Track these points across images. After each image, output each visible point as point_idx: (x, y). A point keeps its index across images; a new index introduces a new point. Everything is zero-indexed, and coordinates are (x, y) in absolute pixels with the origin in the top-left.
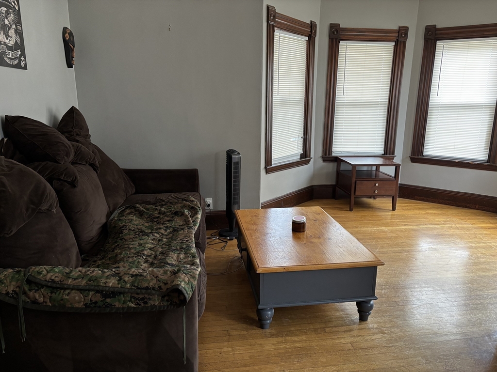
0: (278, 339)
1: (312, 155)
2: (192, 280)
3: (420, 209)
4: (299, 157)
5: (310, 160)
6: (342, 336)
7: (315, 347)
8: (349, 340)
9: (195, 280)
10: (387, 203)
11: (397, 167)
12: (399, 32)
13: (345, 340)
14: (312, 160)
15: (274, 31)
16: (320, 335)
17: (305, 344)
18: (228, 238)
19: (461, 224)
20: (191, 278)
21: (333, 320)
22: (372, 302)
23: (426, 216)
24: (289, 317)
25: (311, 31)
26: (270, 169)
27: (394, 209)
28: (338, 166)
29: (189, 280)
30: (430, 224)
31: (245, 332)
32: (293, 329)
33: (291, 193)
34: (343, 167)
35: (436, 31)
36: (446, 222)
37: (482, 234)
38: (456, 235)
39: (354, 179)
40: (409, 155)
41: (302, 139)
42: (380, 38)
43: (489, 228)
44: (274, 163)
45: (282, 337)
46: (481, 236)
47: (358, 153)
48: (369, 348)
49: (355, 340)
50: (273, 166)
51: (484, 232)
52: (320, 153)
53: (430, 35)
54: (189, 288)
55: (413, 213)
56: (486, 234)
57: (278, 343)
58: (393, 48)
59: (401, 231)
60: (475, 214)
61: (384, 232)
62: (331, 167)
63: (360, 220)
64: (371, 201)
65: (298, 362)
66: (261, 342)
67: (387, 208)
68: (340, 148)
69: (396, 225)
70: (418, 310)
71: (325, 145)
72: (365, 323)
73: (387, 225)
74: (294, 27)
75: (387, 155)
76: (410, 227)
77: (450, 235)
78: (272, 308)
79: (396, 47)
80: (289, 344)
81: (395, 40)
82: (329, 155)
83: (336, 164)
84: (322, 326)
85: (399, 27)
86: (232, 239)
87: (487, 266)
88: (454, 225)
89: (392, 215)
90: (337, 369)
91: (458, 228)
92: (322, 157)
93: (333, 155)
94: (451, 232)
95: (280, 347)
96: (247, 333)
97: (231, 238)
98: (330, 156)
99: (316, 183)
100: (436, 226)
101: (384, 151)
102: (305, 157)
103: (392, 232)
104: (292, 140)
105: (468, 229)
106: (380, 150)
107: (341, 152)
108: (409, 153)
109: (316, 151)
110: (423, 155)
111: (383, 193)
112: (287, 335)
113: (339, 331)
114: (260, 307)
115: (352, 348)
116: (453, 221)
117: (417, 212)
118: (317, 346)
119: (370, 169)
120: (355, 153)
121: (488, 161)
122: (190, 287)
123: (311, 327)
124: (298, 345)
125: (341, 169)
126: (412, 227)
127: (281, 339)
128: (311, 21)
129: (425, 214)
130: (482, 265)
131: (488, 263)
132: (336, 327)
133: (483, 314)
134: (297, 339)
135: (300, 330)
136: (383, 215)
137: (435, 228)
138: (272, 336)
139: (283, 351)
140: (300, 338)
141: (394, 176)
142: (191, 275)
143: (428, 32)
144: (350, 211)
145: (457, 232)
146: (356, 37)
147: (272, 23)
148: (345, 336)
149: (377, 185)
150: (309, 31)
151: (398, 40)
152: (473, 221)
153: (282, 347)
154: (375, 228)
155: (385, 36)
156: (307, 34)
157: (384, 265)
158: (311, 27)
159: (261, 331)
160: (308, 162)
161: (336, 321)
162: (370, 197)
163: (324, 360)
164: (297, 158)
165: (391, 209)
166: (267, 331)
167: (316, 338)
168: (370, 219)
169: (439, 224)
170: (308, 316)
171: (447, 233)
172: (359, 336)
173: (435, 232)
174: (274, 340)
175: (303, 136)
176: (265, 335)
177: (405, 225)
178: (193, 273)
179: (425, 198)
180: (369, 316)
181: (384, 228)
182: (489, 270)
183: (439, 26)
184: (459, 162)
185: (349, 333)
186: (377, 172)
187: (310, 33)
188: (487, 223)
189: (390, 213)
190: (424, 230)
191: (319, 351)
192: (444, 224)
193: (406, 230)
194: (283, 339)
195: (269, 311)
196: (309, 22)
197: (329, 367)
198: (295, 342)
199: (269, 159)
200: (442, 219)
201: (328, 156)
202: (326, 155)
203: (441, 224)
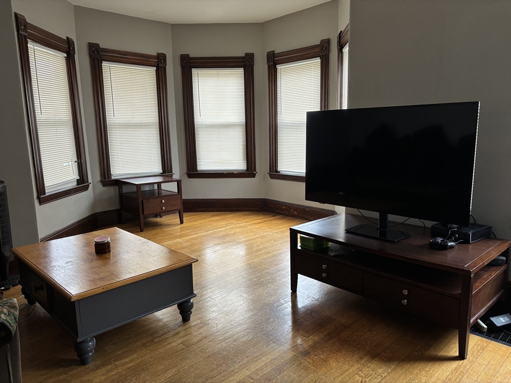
0: (106, 367)
1: (90, 180)
2: (12, 310)
3: (203, 218)
4: (75, 183)
5: (88, 185)
6: (172, 341)
7: (150, 360)
8: (180, 341)
9: (16, 310)
10: (174, 219)
11: (179, 183)
12: (158, 58)
13: (176, 343)
14: (91, 186)
15: (27, 43)
16: (150, 348)
17: (137, 362)
18: (3, 288)
19: (239, 224)
20: (10, 308)
21: (159, 330)
22: (191, 301)
23: (210, 223)
24: (111, 343)
25: (69, 48)
26: (44, 199)
27: (182, 222)
28: (120, 189)
29: (9, 311)
30: (216, 229)
31: (64, 376)
32: (120, 352)
33: (73, 225)
34: (125, 190)
35: (190, 60)
36: (227, 224)
37: (255, 228)
38: (238, 232)
39: (140, 200)
40: (185, 172)
41: (76, 163)
42: (141, 61)
43: (258, 223)
44: (48, 192)
45: (110, 364)
46: (255, 230)
47: (138, 174)
48: (200, 340)
49: (185, 339)
50: (47, 195)
51: (256, 226)
52: (98, 178)
53: (185, 63)
54: (11, 320)
55: (199, 223)
56: (257, 228)
57: (108, 371)
58: (155, 72)
59: (194, 239)
60: (246, 215)
61: (179, 243)
62: (112, 191)
63: (154, 237)
64: (158, 219)
65: (136, 380)
66: (88, 378)
67: (175, 223)
68: (118, 170)
69: (188, 235)
70: (229, 298)
71: (102, 169)
72: (188, 322)
73: (181, 236)
74: (49, 41)
75: (165, 173)
76: (200, 234)
77: (233, 234)
78: (92, 338)
79: (157, 72)
80: (121, 368)
81: (156, 65)
82: (108, 178)
83: (117, 187)
84: (150, 339)
85: (158, 54)
86: (9, 289)
87: (266, 250)
88: (233, 226)
89: (181, 228)
90: (177, 370)
91: (237, 228)
92: (101, 181)
93: (113, 178)
94: (233, 231)
95: (112, 374)
96: (67, 376)
97: (8, 287)
98: (110, 179)
99: (99, 210)
100: (221, 229)
101: (163, 170)
102: (82, 183)
103: (186, 241)
104: (64, 164)
105: (244, 227)
106: (158, 169)
107: (121, 175)
108: (185, 170)
109: (93, 176)
110: (197, 171)
111: (170, 208)
112: (115, 360)
113: (167, 338)
114: (79, 340)
115: (184, 347)
116: (232, 223)
117: (203, 221)
118: (151, 358)
119: (152, 189)
120: (135, 174)
121: (248, 170)
122: (13, 318)
123: (139, 343)
124: (130, 365)
125: (124, 192)
126: (202, 234)
127: (109, 367)
128: (67, 37)
129: (209, 222)
130: (262, 250)
131: (266, 248)
132: (163, 335)
133: (275, 285)
134: (128, 360)
135: (127, 351)
136: (174, 229)
137: (221, 231)
138: (98, 367)
139: (117, 376)
140: (130, 358)
141: (177, 191)
142: (8, 306)
143: (184, 60)
144: (141, 231)
145: (238, 230)
146: (118, 59)
147: (23, 33)
148: (175, 339)
149: (163, 201)
150: (66, 47)
151: (158, 65)
152: (247, 220)
153: (113, 373)
154: (170, 242)
155: (146, 61)
156: (65, 51)
157: (197, 261)
158: (68, 43)
159: (83, 368)
160: (86, 188)
161: (161, 330)
162: (156, 216)
163: (163, 367)
164: (74, 185)
165: (180, 223)
166: (91, 365)
167: (148, 352)
168: (163, 235)
169: (222, 227)
170: (132, 336)
171: (231, 233)
172: (187, 335)
173: (222, 234)
174: (103, 370)
175: (76, 160)
176: (90, 369)
177: (196, 234)
178: (11, 303)
179: (205, 209)
180: (191, 315)
181: (178, 240)
182: (268, 253)
183: (192, 55)
184: (227, 174)
185: (177, 336)
186: (160, 190)
187: (68, 50)
188: (256, 220)
189: (179, 227)
190: (213, 234)
191: (154, 361)
192: (226, 226)
193: (198, 238)
194: (112, 366)
195: (90, 342)
196: (65, 38)
197: (169, 371)
198: (126, 363)
199: (41, 187)
200: (224, 223)
201: (107, 180)
202: (105, 178)
203: (224, 227)
